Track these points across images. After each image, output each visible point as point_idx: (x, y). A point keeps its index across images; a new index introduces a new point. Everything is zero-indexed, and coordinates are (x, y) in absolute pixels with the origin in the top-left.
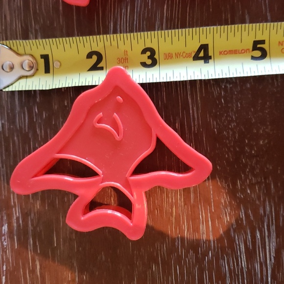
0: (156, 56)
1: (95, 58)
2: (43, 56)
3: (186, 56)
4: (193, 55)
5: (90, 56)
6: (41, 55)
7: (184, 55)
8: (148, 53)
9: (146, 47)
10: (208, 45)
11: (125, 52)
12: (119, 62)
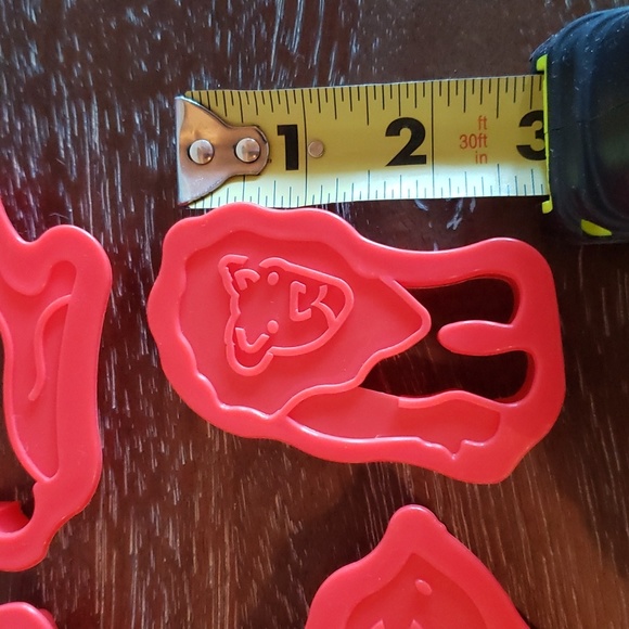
1: (406, 134)
2: (282, 130)
5: (394, 129)
6: (279, 127)
9: (534, 110)
11: (480, 120)
12: (464, 145)
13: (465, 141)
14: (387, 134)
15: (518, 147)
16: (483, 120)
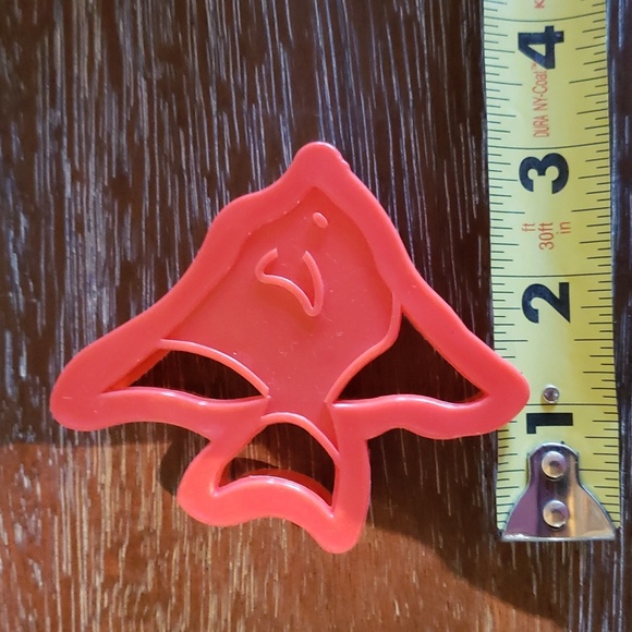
0: (540, 156)
1: (537, 303)
2: (531, 430)
3: (543, 86)
4: (540, 68)
5: (532, 315)
6: (528, 432)
7: (539, 89)
8: (533, 174)
9: (518, 178)
10: (520, 35)
11: (526, 230)
12: (550, 245)
13: (546, 244)
14: (537, 321)
15: (554, 192)
16: (526, 227)
